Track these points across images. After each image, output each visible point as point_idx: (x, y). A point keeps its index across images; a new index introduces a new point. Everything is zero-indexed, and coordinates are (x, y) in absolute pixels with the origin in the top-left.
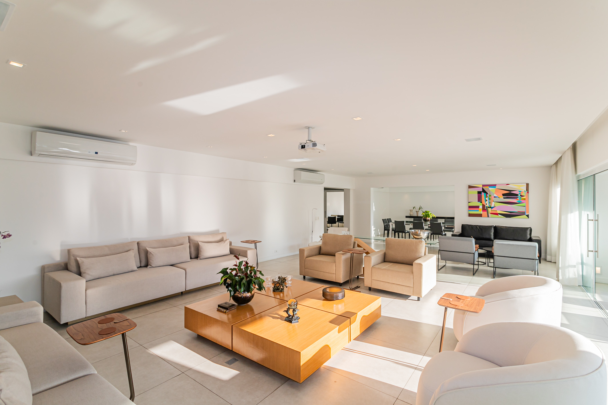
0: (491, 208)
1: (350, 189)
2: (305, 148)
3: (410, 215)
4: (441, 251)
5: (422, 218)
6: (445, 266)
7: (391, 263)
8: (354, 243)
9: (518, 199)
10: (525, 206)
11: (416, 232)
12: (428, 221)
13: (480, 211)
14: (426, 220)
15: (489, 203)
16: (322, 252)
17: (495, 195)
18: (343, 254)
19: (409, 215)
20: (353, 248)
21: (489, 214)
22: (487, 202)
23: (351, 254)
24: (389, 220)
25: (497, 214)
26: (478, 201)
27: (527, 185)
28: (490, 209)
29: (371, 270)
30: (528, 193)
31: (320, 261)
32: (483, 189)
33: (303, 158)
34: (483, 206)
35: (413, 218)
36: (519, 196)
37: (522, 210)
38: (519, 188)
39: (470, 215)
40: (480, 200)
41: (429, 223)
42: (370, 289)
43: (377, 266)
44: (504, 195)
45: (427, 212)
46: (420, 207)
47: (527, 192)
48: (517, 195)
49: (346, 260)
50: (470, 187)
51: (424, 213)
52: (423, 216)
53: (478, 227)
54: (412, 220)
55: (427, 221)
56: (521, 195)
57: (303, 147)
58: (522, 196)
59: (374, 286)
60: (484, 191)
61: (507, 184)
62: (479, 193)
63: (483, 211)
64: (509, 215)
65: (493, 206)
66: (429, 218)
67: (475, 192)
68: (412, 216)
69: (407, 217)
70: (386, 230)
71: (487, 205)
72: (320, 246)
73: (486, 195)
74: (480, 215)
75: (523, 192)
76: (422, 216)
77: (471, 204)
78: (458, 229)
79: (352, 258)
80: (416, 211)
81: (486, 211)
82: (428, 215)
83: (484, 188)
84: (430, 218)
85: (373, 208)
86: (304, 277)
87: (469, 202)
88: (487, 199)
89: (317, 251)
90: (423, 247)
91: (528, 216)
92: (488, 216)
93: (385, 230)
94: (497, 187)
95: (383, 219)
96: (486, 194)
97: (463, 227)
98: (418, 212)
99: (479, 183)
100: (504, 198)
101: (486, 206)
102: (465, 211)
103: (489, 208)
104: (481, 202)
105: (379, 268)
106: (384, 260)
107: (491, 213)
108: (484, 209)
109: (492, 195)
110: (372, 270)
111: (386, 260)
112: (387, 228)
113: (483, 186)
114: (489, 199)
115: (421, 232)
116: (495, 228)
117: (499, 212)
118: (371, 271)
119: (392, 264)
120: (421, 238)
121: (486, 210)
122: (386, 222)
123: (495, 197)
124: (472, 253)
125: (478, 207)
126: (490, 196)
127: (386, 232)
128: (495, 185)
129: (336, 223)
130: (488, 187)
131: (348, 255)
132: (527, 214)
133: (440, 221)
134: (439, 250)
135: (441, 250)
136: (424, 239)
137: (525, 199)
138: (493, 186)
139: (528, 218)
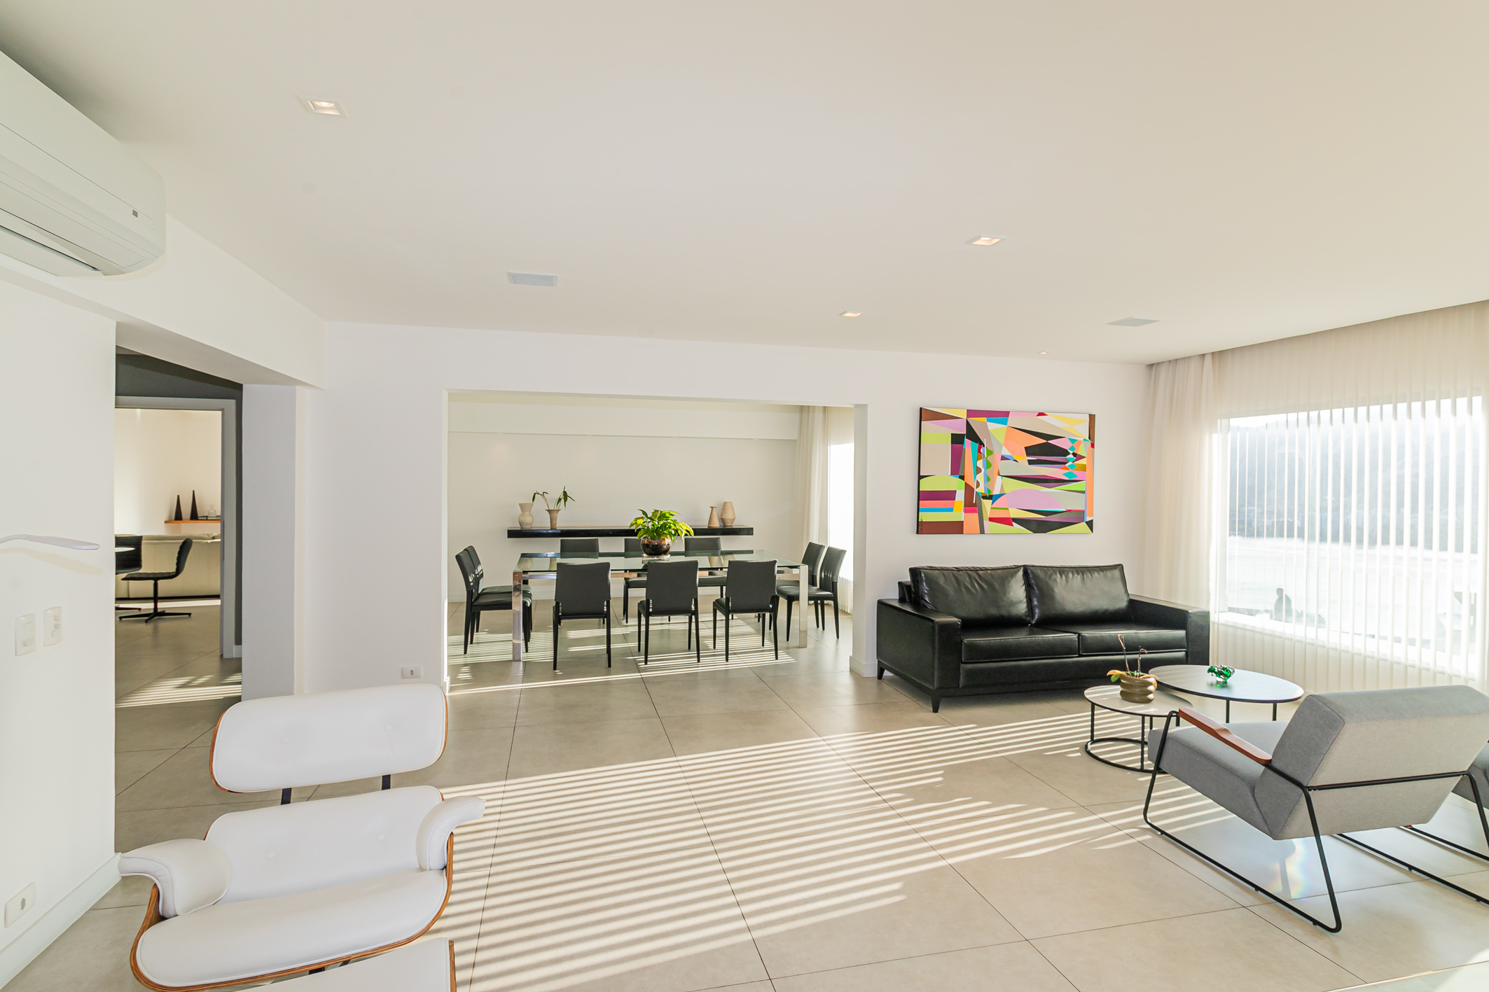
0: (990, 497)
3: (521, 524)
9: (1067, 469)
10: (1083, 492)
13: (957, 513)
15: (987, 479)
17: (1005, 452)
21: (987, 523)
22: (980, 477)
24: (474, 555)
25: (1007, 521)
26: (952, 474)
27: (1092, 418)
28: (987, 504)
30: (1093, 445)
32: (967, 421)
34: (969, 491)
36: (1071, 456)
37: (1076, 503)
38: (1069, 429)
39: (922, 528)
40: (957, 468)
44: (1030, 451)
45: (662, 516)
47: (1089, 442)
48: (1065, 453)
50: (925, 415)
56: (1075, 454)
58: (1078, 457)
60: (972, 434)
61: (1041, 414)
62: (957, 440)
63: (966, 511)
64: (1042, 524)
65: (996, 492)
67: (939, 437)
68: (529, 526)
71: (981, 490)
73: (979, 451)
74: (956, 528)
75: (1080, 442)
77: (926, 486)
81: (974, 511)
83: (973, 421)
87: (920, 477)
88: (980, 464)
91: (1090, 524)
92: (982, 532)
94: (1012, 421)
95: (454, 555)
96: (977, 445)
98: (554, 514)
99: (956, 402)
100: (1030, 462)
101: (975, 490)
102: (904, 511)
103: (985, 497)
104: (962, 478)
107: (991, 520)
108: (972, 504)
109: (996, 451)
113: (971, 413)
114: (988, 465)
117: (1014, 513)
121: (975, 505)
123: (1003, 458)
125: (950, 495)
126: (990, 453)
128: (1006, 414)
130: (984, 419)
132: (1088, 519)
137: (1084, 468)
138: (1001, 415)
139: (1092, 531)
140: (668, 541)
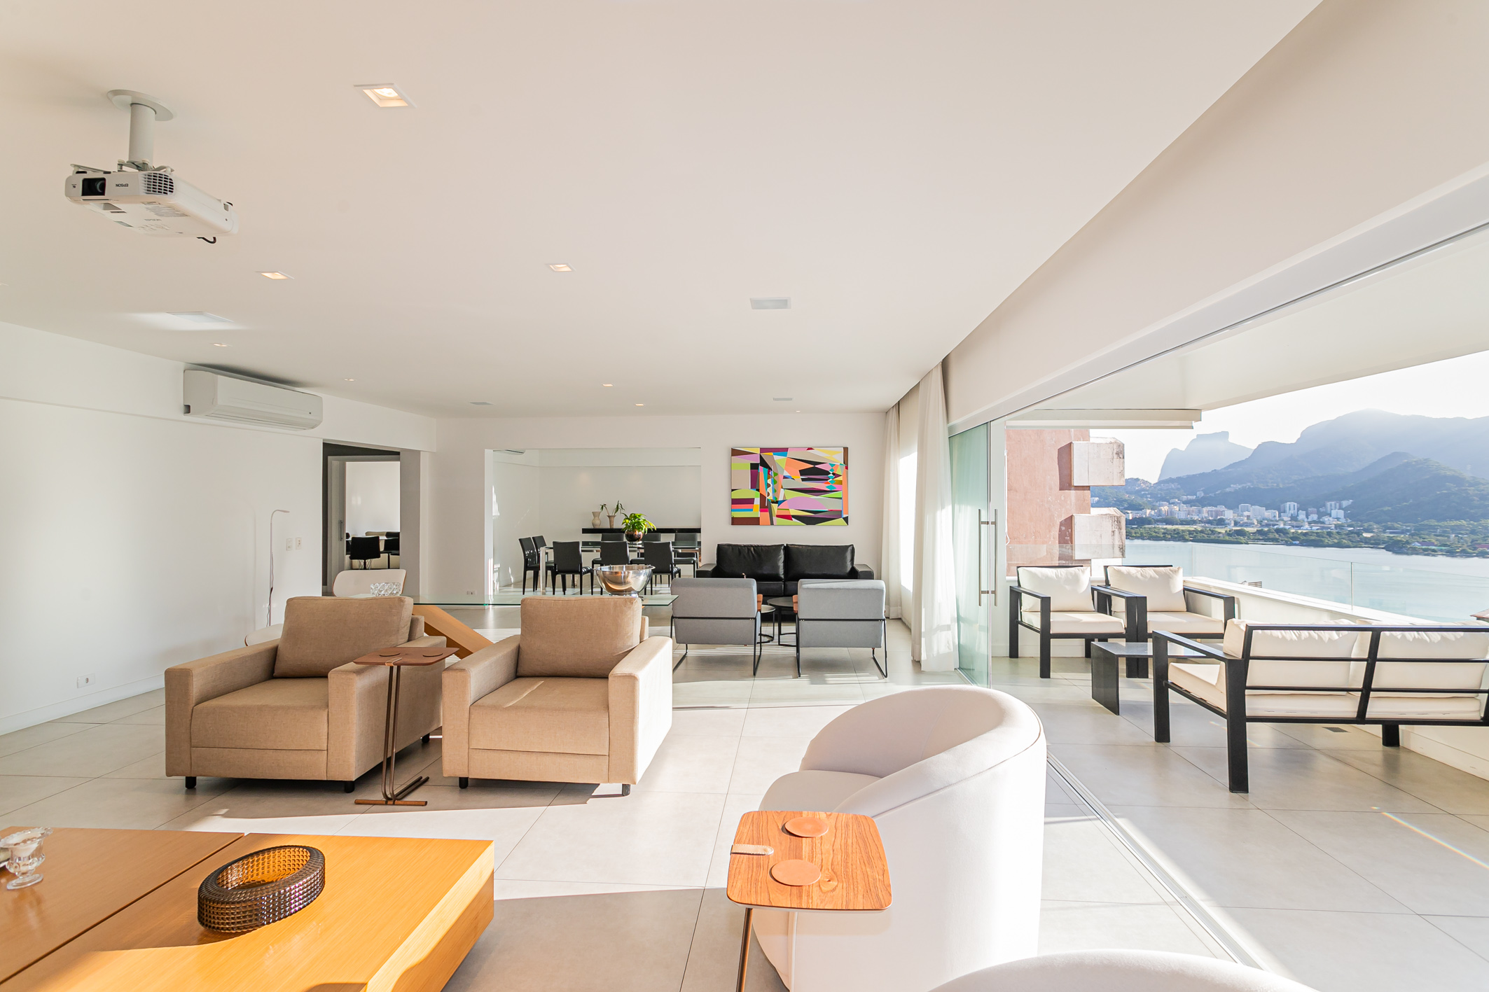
0: (777, 502)
1: (418, 452)
2: (103, 194)
3: (593, 525)
4: (677, 620)
5: (624, 532)
6: (684, 656)
7: (537, 679)
8: (413, 623)
9: (828, 483)
10: (841, 498)
11: (616, 573)
12: (638, 539)
13: (755, 512)
14: (632, 538)
15: (774, 491)
16: (281, 667)
17: (786, 474)
18: (359, 672)
19: (591, 527)
20: (409, 640)
21: (775, 519)
22: (770, 490)
23: (392, 668)
24: (539, 541)
25: (789, 517)
26: (751, 488)
27: (846, 449)
28: (775, 506)
29: (467, 715)
30: (847, 468)
31: (261, 709)
32: (761, 456)
33: (200, 313)
34: (763, 498)
35: (601, 534)
36: (831, 475)
37: (836, 506)
38: (830, 457)
39: (735, 521)
40: (755, 484)
41: (639, 544)
42: (464, 783)
43: (489, 700)
44: (802, 472)
45: (635, 517)
46: (618, 506)
47: (844, 466)
48: (828, 473)
49: (372, 691)
50: (735, 452)
51: (627, 521)
52: (625, 528)
53: (752, 549)
54: (598, 538)
55: (635, 540)
56: (834, 474)
57: (93, 187)
58: (836, 475)
59: (476, 773)
60: (763, 463)
61: (809, 449)
62: (754, 467)
63: (761, 511)
64: (812, 519)
65: (781, 499)
66: (640, 533)
67: (744, 465)
68: (597, 527)
69: (585, 531)
70: (530, 569)
71: (770, 498)
72: (274, 644)
73: (769, 474)
74: (755, 521)
75: (838, 465)
76: (624, 526)
77: (736, 495)
78: (707, 558)
79: (393, 684)
80: (609, 516)
81: (766, 511)
82: (639, 523)
83: (764, 455)
84: (643, 531)
85: (494, 509)
86: (191, 783)
87: (733, 490)
88: (769, 481)
89: (260, 667)
90: (635, 619)
91: (846, 519)
92: (772, 524)
93: (527, 568)
94: (790, 454)
95: (520, 540)
96: (767, 470)
97: (722, 550)
98: (612, 519)
99: (754, 443)
100: (803, 480)
101: (767, 498)
102: (723, 511)
103: (773, 502)
104: (758, 490)
105: (495, 707)
106: (516, 671)
107: (778, 516)
108: (765, 507)
109: (779, 473)
110: (472, 716)
111: (524, 669)
112: (531, 564)
113: (763, 450)
114: (775, 482)
115: (629, 573)
116: (788, 549)
117: (793, 512)
118: (466, 721)
119: (541, 682)
120: (629, 591)
121: (767, 507)
122: (531, 546)
123: (785, 477)
124: (752, 618)
125: (751, 501)
126: (776, 474)
127: (530, 573)
128: (786, 450)
129: (379, 557)
130: (772, 454)
131: (382, 673)
132: (845, 516)
133: (665, 538)
134: (673, 617)
135: (676, 618)
136: (638, 593)
137: (841, 482)
138: (782, 451)
139: (847, 523)
140: (637, 533)
